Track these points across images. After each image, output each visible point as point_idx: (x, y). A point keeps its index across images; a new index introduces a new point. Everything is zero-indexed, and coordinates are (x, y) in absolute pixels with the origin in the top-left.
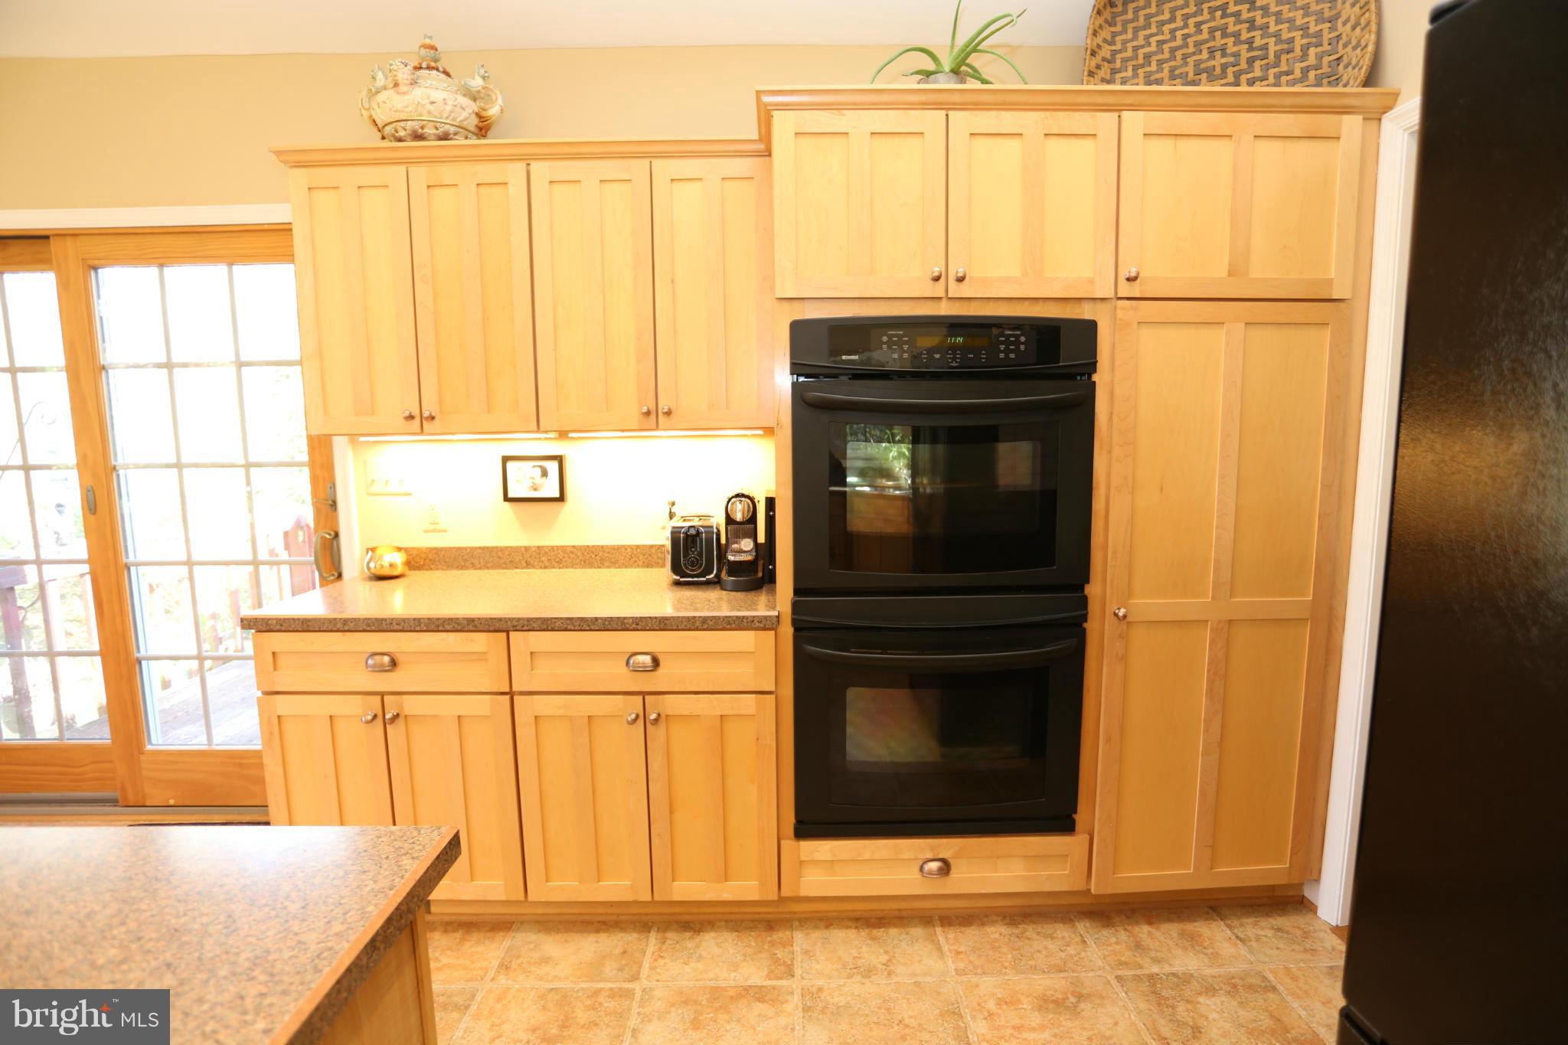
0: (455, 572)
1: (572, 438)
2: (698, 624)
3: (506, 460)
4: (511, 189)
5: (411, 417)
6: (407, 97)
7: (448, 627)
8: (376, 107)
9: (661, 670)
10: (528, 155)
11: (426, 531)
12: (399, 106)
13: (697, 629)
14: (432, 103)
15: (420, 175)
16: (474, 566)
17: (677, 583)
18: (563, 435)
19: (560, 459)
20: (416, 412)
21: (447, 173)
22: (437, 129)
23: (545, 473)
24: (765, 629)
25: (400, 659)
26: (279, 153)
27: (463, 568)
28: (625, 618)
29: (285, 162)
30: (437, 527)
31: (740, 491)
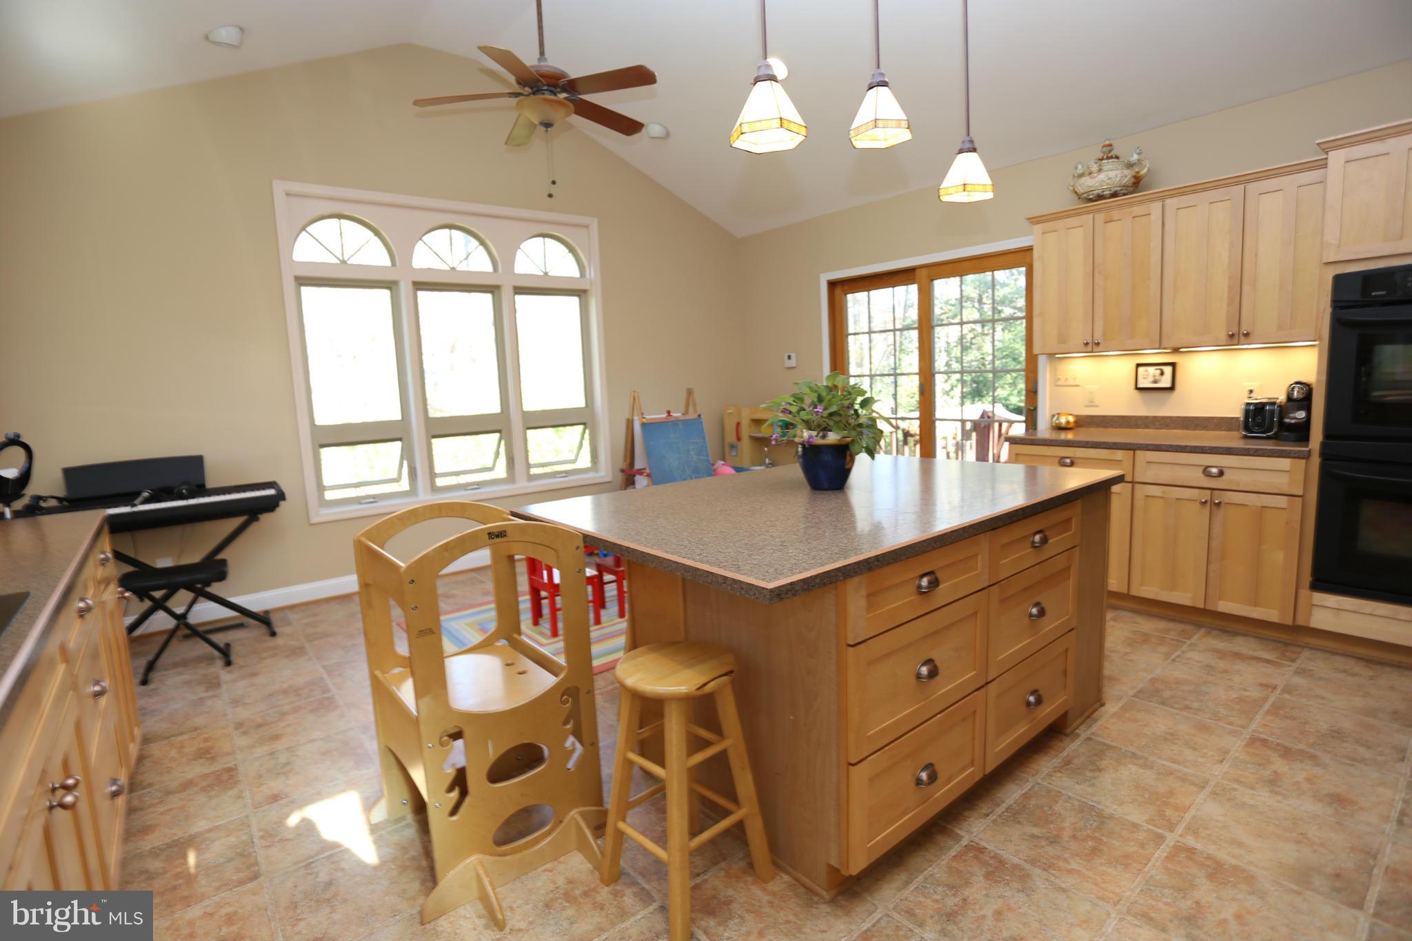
0: (1100, 429)
1: (1182, 352)
2: (1251, 452)
3: (1139, 365)
4: (1153, 217)
5: (1087, 344)
6: (1097, 179)
7: (1102, 446)
8: (1078, 186)
9: (1224, 478)
10: (1163, 196)
11: (1087, 406)
12: (1091, 185)
13: (1250, 455)
14: (1110, 179)
15: (1100, 217)
16: (1112, 426)
17: (1246, 437)
18: (1176, 350)
19: (1173, 365)
20: (1090, 341)
21: (1115, 214)
22: (1110, 190)
23: (1162, 373)
24: (1298, 458)
25: (1076, 461)
26: (1028, 219)
27: (1105, 427)
28: (1204, 447)
29: (1031, 223)
30: (1093, 404)
31: (1297, 380)
